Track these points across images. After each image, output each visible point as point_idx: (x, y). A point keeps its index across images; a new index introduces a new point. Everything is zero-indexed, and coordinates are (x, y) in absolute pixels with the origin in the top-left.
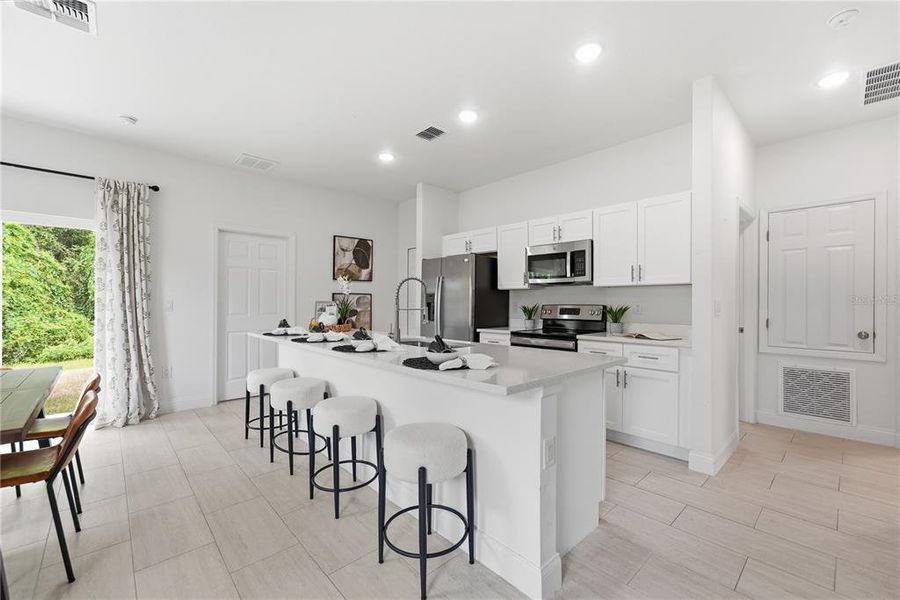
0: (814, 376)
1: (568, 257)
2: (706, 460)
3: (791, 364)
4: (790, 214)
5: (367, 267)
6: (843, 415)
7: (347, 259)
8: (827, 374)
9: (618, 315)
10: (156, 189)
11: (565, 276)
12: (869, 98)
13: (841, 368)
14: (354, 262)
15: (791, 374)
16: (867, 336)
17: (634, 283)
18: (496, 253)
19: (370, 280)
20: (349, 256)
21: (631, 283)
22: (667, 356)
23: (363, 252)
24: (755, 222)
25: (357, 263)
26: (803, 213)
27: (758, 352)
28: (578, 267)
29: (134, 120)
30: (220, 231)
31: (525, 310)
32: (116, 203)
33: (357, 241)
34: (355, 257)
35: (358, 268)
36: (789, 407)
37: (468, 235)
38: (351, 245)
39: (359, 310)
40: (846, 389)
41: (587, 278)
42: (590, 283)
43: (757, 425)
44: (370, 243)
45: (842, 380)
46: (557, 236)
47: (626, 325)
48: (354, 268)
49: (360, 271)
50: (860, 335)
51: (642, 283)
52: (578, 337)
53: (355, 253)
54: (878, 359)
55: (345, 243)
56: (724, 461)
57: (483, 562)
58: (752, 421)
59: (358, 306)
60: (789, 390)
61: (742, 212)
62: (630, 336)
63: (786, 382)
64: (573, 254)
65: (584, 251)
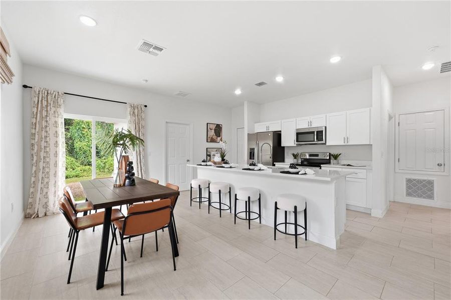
0: (419, 181)
1: (315, 133)
2: (378, 212)
3: (409, 177)
4: (408, 115)
6: (431, 197)
8: (424, 181)
9: (336, 157)
10: (146, 106)
11: (314, 141)
12: (442, 71)
13: (430, 178)
15: (409, 181)
16: (441, 165)
17: (345, 144)
18: (281, 131)
20: (213, 131)
21: (343, 144)
22: (362, 173)
23: (218, 129)
24: (393, 118)
26: (414, 115)
27: (395, 172)
28: (319, 137)
29: (147, 81)
30: (167, 122)
31: (294, 155)
32: (134, 113)
34: (215, 132)
36: (409, 194)
37: (267, 124)
38: (214, 127)
40: (433, 186)
41: (324, 142)
42: (325, 144)
43: (394, 202)
45: (431, 183)
46: (310, 125)
47: (339, 161)
48: (215, 137)
50: (438, 165)
51: (348, 144)
52: (321, 165)
54: (446, 174)
56: (385, 212)
57: (310, 240)
58: (392, 201)
60: (408, 188)
61: (389, 115)
62: (344, 165)
63: (407, 184)
64: (317, 132)
65: (322, 131)
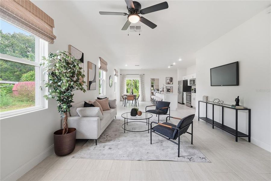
10: (144, 74)
11: (193, 84)
18: (187, 80)
29: (142, 69)
32: (141, 77)
37: (185, 77)
46: (193, 77)
65: (194, 80)
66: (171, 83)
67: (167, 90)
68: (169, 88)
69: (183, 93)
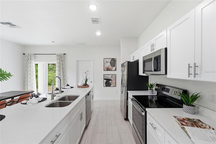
1: (153, 60)
5: (115, 66)
7: (108, 65)
10: (65, 54)
14: (110, 65)
19: (116, 70)
25: (111, 66)
29: (54, 42)
30: (77, 61)
33: (111, 59)
35: (111, 67)
37: (134, 54)
38: (110, 60)
39: (112, 79)
44: (115, 59)
46: (152, 49)
49: (112, 68)
53: (110, 62)
55: (107, 60)
59: (112, 78)
66: (114, 68)
67: (105, 81)
68: (109, 77)
69: (127, 93)
